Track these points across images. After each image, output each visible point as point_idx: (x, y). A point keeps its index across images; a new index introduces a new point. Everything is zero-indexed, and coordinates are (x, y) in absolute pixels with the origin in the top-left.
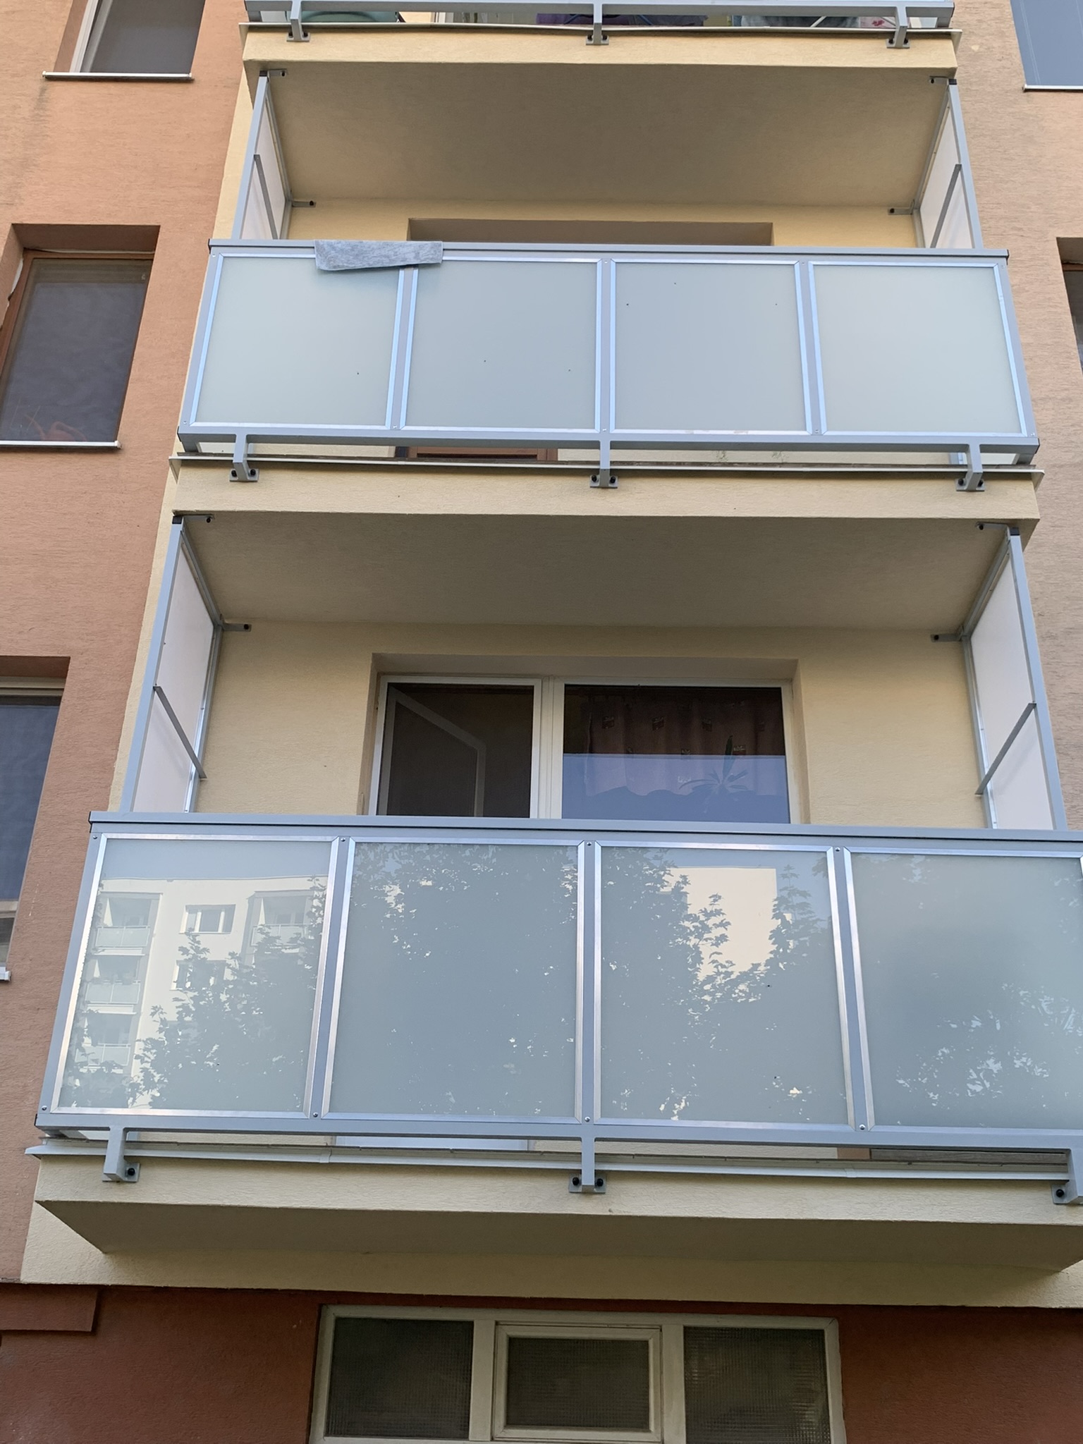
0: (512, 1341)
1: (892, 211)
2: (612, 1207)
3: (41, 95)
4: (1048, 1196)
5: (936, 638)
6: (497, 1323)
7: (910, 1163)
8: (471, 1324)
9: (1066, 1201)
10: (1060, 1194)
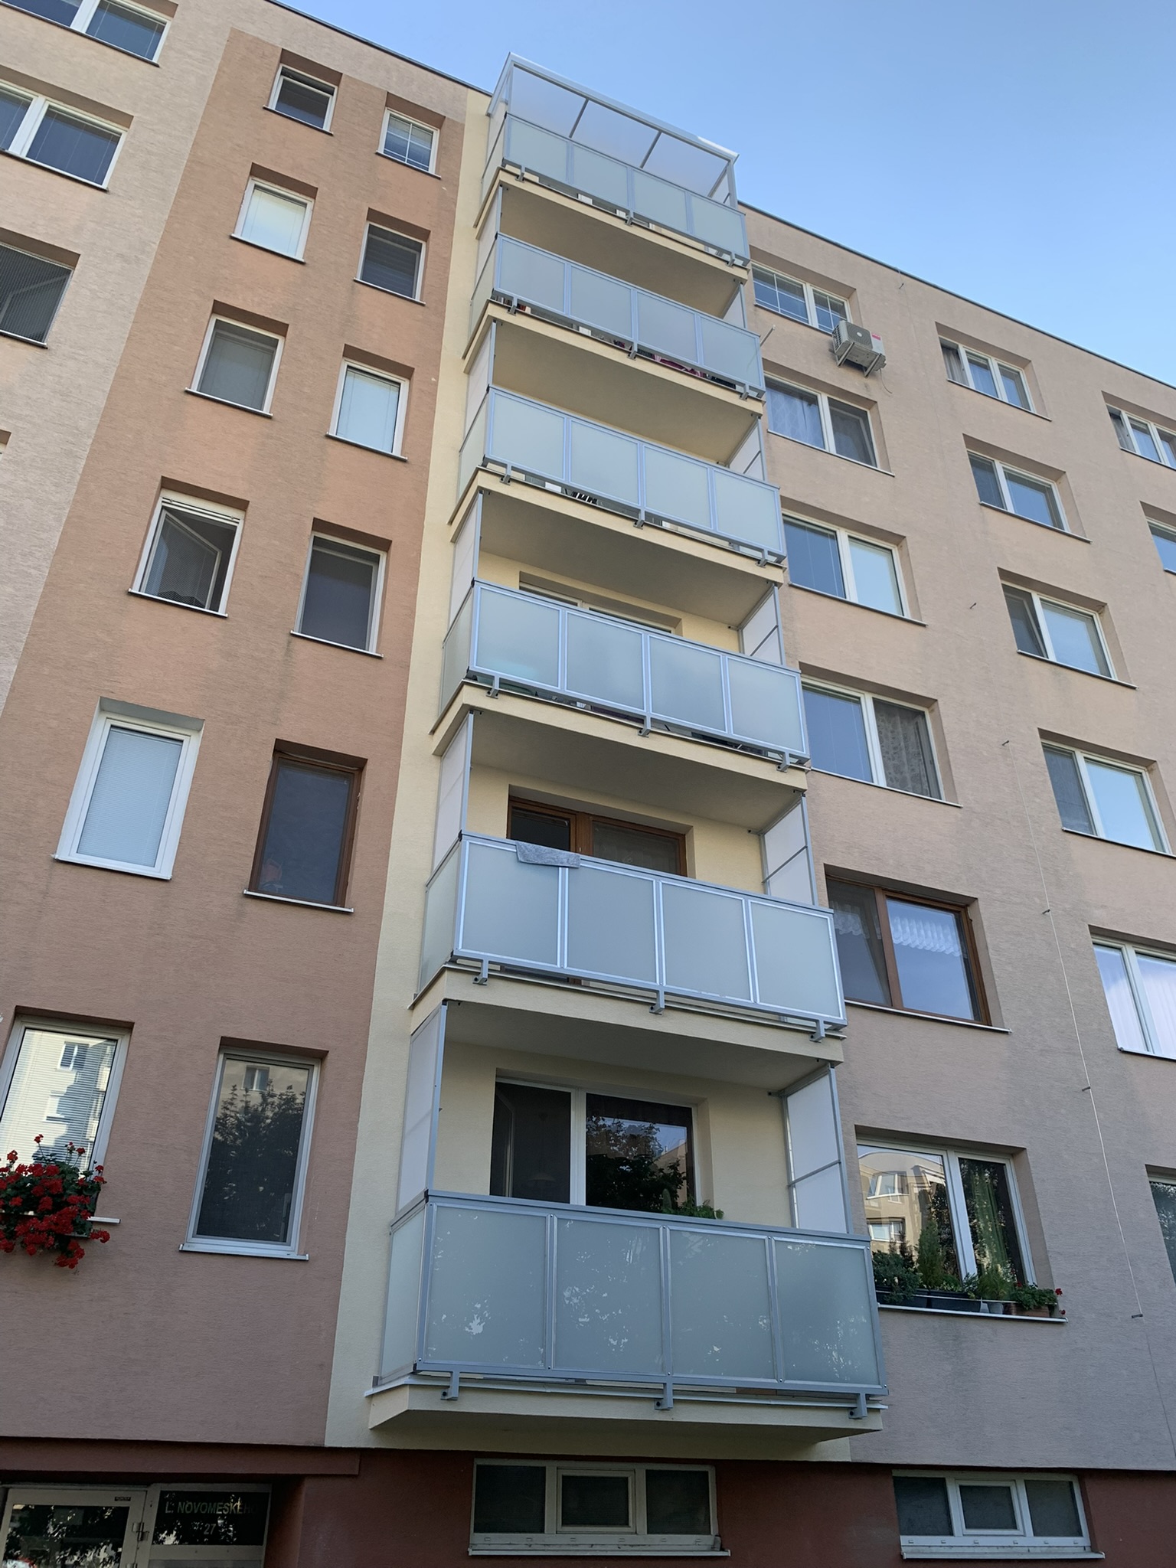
0: (564, 1477)
1: (750, 831)
2: (673, 1417)
3: (288, 646)
4: (847, 1414)
5: (770, 1094)
6: (557, 1469)
7: (794, 1397)
8: (545, 1468)
9: (853, 1417)
10: (852, 1414)
